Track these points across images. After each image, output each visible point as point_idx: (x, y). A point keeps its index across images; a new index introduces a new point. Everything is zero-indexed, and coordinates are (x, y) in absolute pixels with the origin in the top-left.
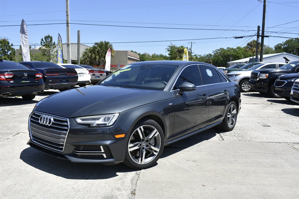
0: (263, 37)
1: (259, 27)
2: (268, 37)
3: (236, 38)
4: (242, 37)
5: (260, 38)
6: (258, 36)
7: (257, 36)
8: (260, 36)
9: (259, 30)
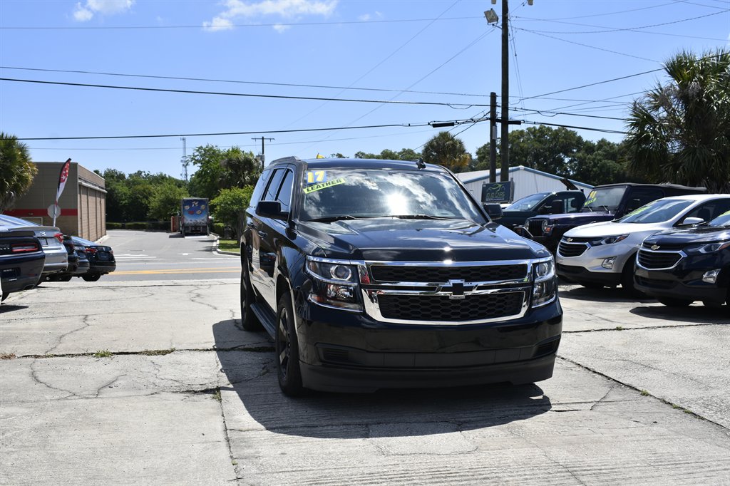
0: (506, 122)
1: (493, 96)
2: (518, 122)
3: (435, 126)
4: (452, 124)
5: (499, 125)
6: (493, 120)
7: (489, 121)
8: (499, 121)
9: (493, 105)
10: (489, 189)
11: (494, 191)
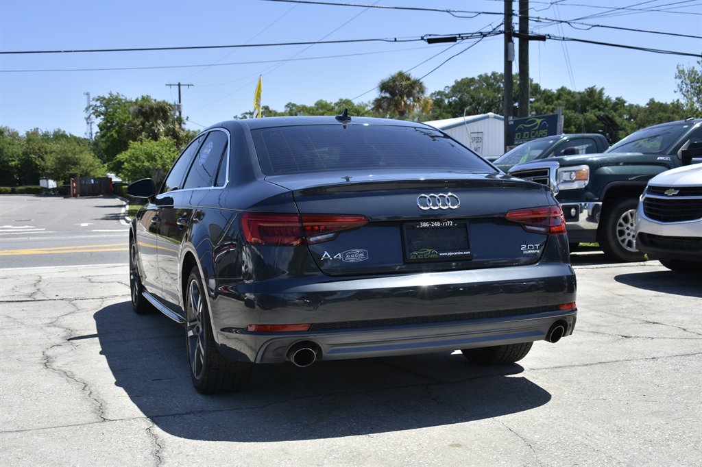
0: (525, 38)
2: (542, 38)
3: (430, 41)
4: (453, 39)
5: (516, 40)
6: (509, 35)
7: (503, 35)
8: (516, 35)
9: (508, 14)
10: (521, 126)
11: (529, 129)
